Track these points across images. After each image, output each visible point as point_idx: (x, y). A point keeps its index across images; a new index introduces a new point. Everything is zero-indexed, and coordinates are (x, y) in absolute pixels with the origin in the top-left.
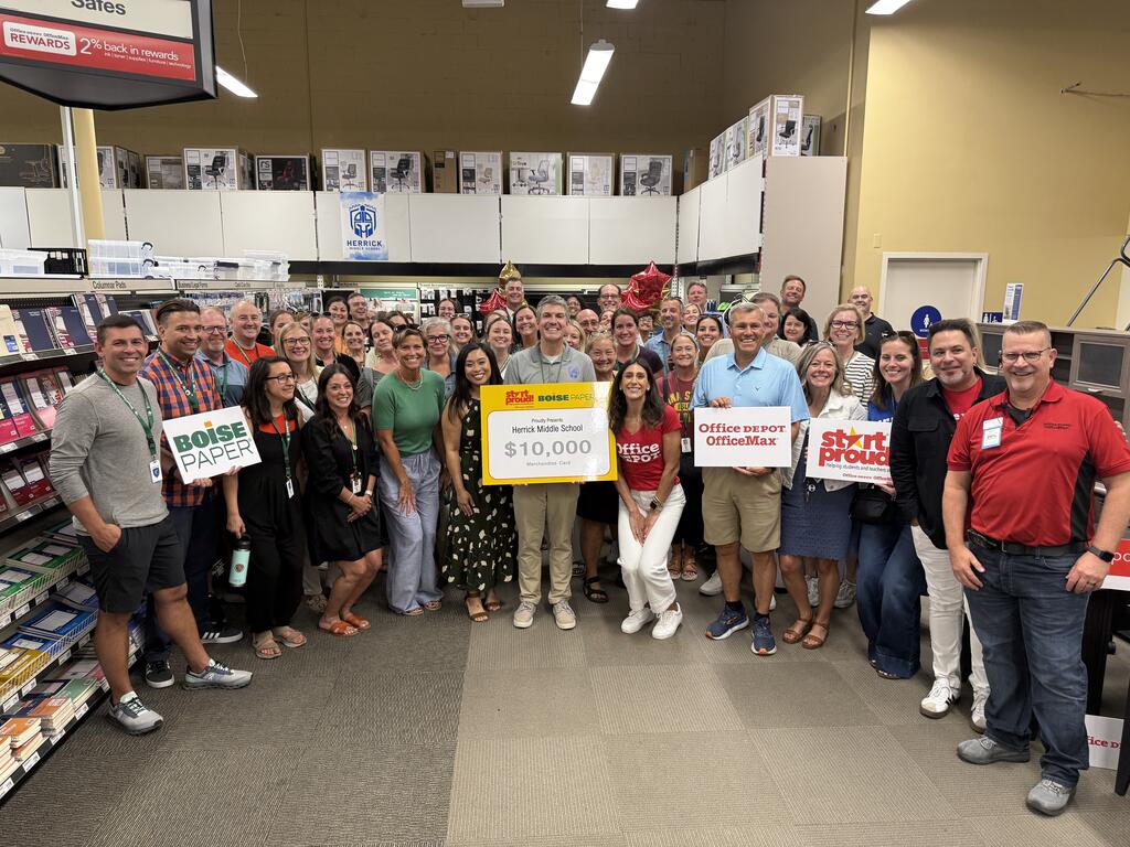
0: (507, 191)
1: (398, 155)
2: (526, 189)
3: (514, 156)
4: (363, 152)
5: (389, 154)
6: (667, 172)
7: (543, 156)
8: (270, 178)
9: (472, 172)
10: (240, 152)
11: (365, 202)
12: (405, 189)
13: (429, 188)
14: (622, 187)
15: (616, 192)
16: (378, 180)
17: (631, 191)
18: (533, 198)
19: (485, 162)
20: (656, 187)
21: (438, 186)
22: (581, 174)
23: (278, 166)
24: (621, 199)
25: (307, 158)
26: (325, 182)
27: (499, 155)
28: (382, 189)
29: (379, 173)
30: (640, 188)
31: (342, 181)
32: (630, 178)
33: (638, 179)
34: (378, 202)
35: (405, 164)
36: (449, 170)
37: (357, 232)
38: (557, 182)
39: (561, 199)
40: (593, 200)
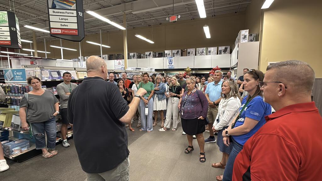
0: (196, 55)
1: (177, 50)
2: (199, 55)
3: (197, 49)
4: (171, 50)
5: (175, 50)
6: (229, 50)
7: (203, 48)
8: (158, 56)
9: (189, 52)
10: (153, 52)
11: (171, 59)
12: (178, 56)
13: (182, 56)
14: (219, 53)
15: (217, 54)
16: (173, 55)
17: (221, 53)
18: (201, 56)
19: (192, 50)
20: (226, 52)
22: (210, 51)
23: (159, 54)
24: (219, 55)
25: (163, 52)
26: (165, 56)
27: (194, 49)
28: (174, 56)
29: (174, 54)
30: (222, 53)
31: (168, 55)
32: (220, 51)
33: (222, 51)
34: (173, 58)
35: (178, 52)
36: (185, 52)
37: (169, 64)
38: (205, 53)
39: (206, 56)
40: (213, 56)
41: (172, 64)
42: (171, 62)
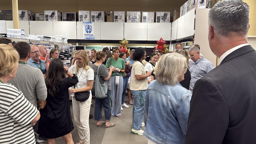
0: (126, 21)
1: (98, 12)
2: (131, 21)
3: (128, 12)
4: (89, 11)
5: (96, 12)
6: (169, 16)
7: (135, 12)
8: (66, 18)
9: (117, 16)
10: (58, 11)
11: (89, 24)
12: (100, 21)
13: (106, 21)
15: (155, 22)
17: (159, 21)
18: (133, 23)
19: (121, 14)
21: (108, 20)
22: (146, 17)
23: (68, 15)
25: (75, 13)
26: (79, 19)
27: (124, 12)
28: (94, 21)
29: (93, 17)
30: (161, 20)
31: (84, 19)
32: (159, 18)
33: (161, 18)
34: (92, 24)
35: (100, 15)
36: (111, 16)
37: (87, 32)
38: (139, 18)
39: (140, 23)
40: (149, 24)
41: (90, 32)
42: (89, 30)
